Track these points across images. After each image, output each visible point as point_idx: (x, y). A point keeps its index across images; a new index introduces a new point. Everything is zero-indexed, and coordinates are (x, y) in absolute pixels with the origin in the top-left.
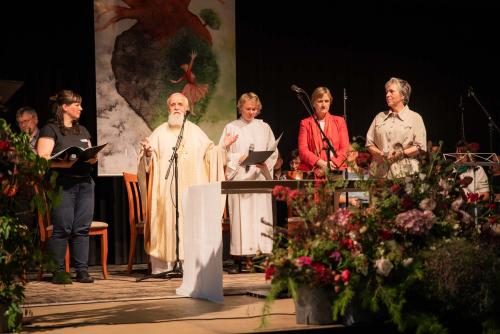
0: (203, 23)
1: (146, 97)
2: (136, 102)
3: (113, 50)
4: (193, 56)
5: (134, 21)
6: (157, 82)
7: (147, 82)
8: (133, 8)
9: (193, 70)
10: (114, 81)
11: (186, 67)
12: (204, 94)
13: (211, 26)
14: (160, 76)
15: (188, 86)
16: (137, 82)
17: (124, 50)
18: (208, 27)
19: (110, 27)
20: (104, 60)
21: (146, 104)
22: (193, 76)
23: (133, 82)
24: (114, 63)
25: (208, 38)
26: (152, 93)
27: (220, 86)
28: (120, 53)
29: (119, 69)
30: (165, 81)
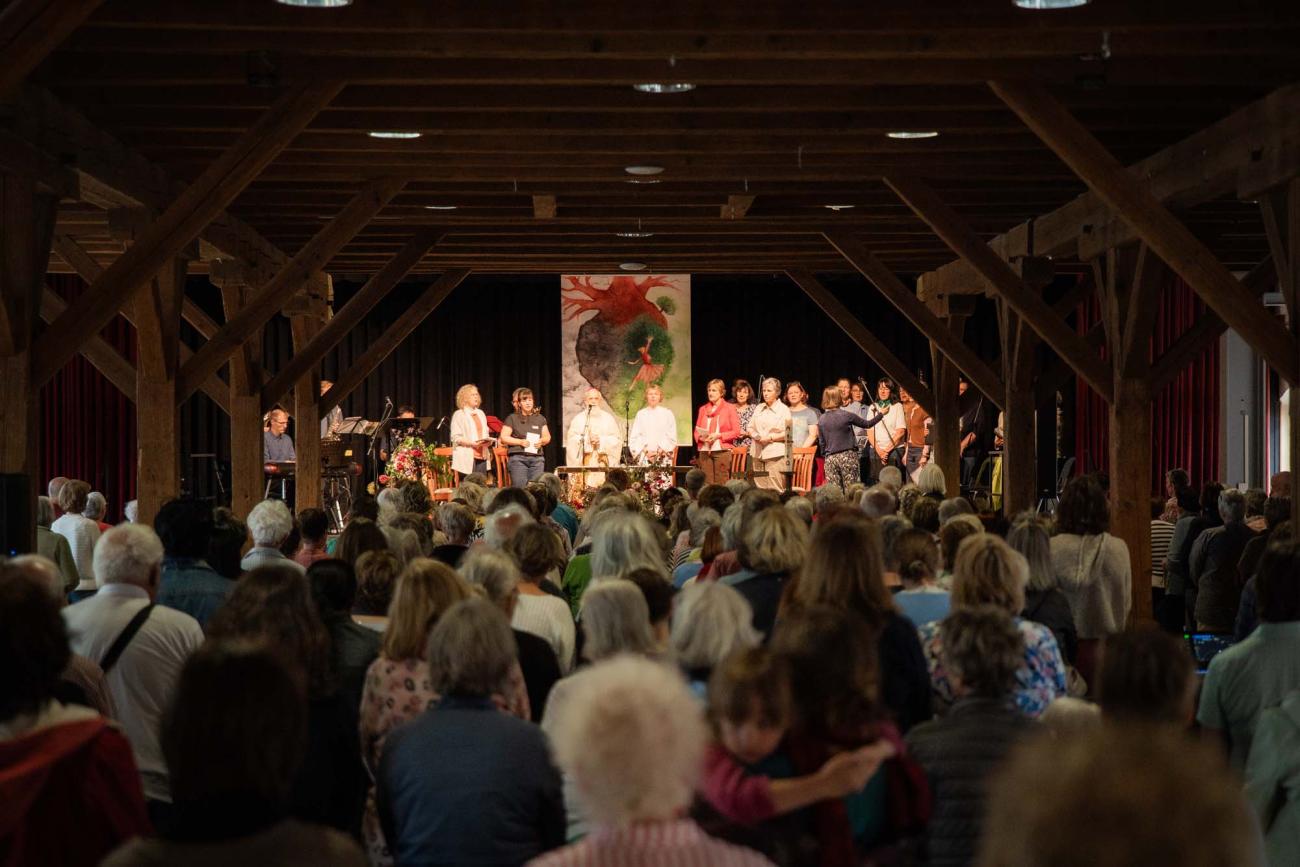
0: (660, 309)
1: (606, 377)
2: (597, 383)
3: (577, 337)
4: (650, 340)
5: (597, 312)
6: (616, 364)
7: (607, 364)
8: (595, 299)
9: (649, 352)
10: (578, 364)
11: (643, 350)
12: (659, 373)
13: (666, 311)
14: (619, 358)
15: (644, 367)
16: (598, 364)
17: (587, 338)
18: (663, 313)
19: (575, 318)
20: (569, 347)
21: (605, 384)
22: (649, 357)
23: (595, 365)
24: (578, 349)
25: (664, 322)
26: (611, 374)
27: (674, 366)
28: (583, 340)
29: (582, 354)
30: (624, 362)
